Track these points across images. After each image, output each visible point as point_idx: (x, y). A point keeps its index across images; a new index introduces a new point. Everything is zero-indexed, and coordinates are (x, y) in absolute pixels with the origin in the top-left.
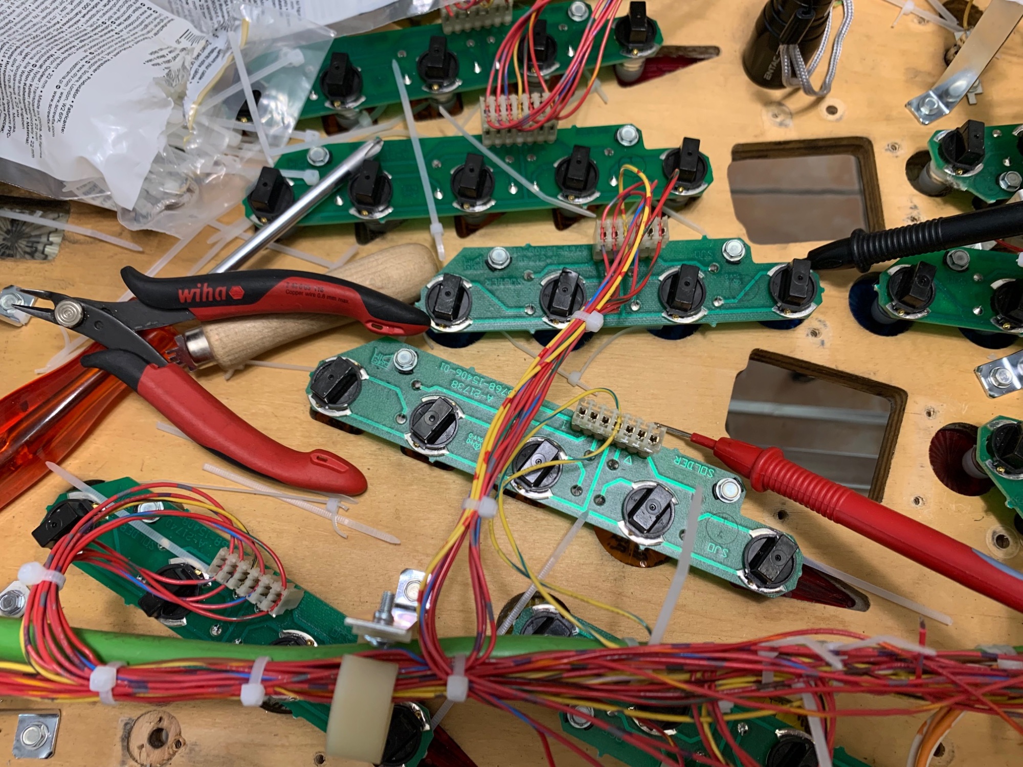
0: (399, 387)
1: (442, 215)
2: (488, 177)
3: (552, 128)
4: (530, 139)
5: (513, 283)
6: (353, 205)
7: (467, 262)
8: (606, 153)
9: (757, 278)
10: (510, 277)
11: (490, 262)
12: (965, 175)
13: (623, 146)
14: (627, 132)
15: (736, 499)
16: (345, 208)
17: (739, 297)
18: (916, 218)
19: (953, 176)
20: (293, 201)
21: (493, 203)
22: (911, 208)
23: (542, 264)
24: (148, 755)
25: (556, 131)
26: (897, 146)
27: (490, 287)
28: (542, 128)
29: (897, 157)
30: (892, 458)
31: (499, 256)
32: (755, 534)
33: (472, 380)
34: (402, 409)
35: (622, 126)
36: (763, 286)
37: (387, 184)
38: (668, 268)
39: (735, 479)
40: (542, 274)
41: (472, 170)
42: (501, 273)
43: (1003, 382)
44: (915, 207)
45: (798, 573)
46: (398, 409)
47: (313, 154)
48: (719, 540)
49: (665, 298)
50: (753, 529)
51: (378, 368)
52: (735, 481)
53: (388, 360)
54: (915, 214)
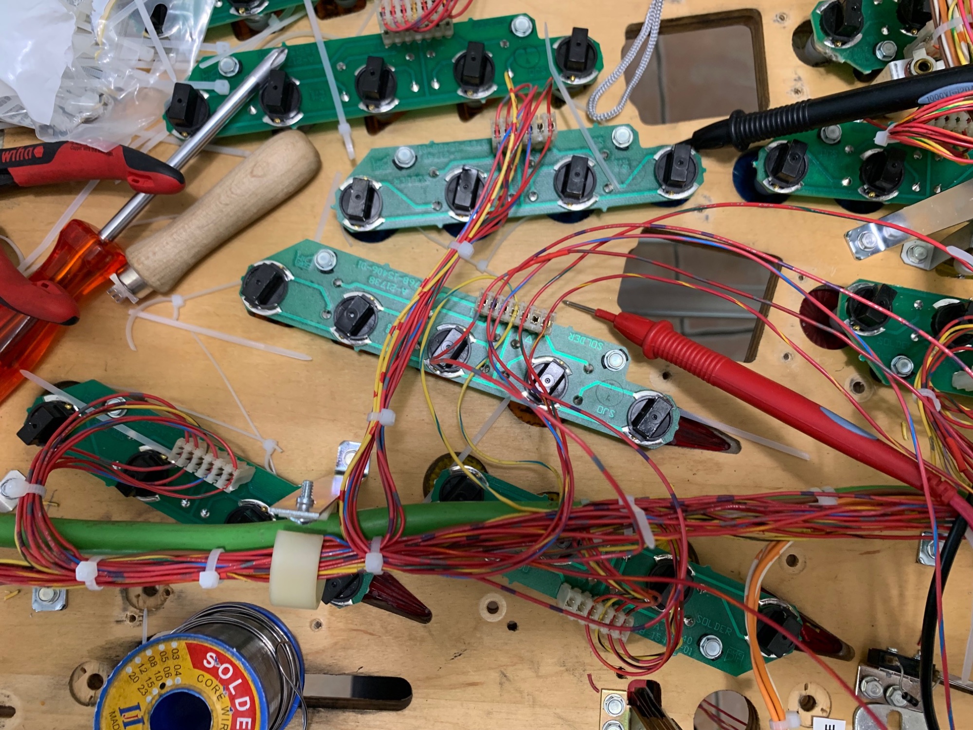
0: (322, 285)
1: (350, 117)
2: (390, 77)
3: (448, 24)
4: (428, 36)
5: (420, 181)
6: (266, 114)
7: (376, 162)
8: (502, 44)
9: (644, 162)
10: (417, 175)
11: (397, 162)
12: (844, 47)
13: (518, 37)
14: (520, 23)
15: (623, 366)
16: (258, 117)
17: (627, 182)
18: (800, 89)
19: (832, 48)
20: (209, 115)
21: (396, 102)
22: (795, 80)
23: (446, 160)
24: (145, 602)
25: (452, 26)
26: (785, 16)
27: (399, 186)
28: (438, 25)
29: (785, 28)
31: (404, 155)
32: (637, 396)
33: (387, 275)
34: (326, 305)
35: (516, 16)
36: (651, 169)
37: (295, 91)
38: (562, 158)
39: (621, 350)
40: (447, 169)
41: (373, 74)
42: (408, 171)
43: (868, 246)
44: (800, 79)
45: (675, 427)
46: (323, 305)
47: (224, 65)
48: (607, 403)
49: (560, 187)
50: (636, 392)
51: (301, 269)
52: (621, 353)
53: (310, 261)
54: (798, 86)
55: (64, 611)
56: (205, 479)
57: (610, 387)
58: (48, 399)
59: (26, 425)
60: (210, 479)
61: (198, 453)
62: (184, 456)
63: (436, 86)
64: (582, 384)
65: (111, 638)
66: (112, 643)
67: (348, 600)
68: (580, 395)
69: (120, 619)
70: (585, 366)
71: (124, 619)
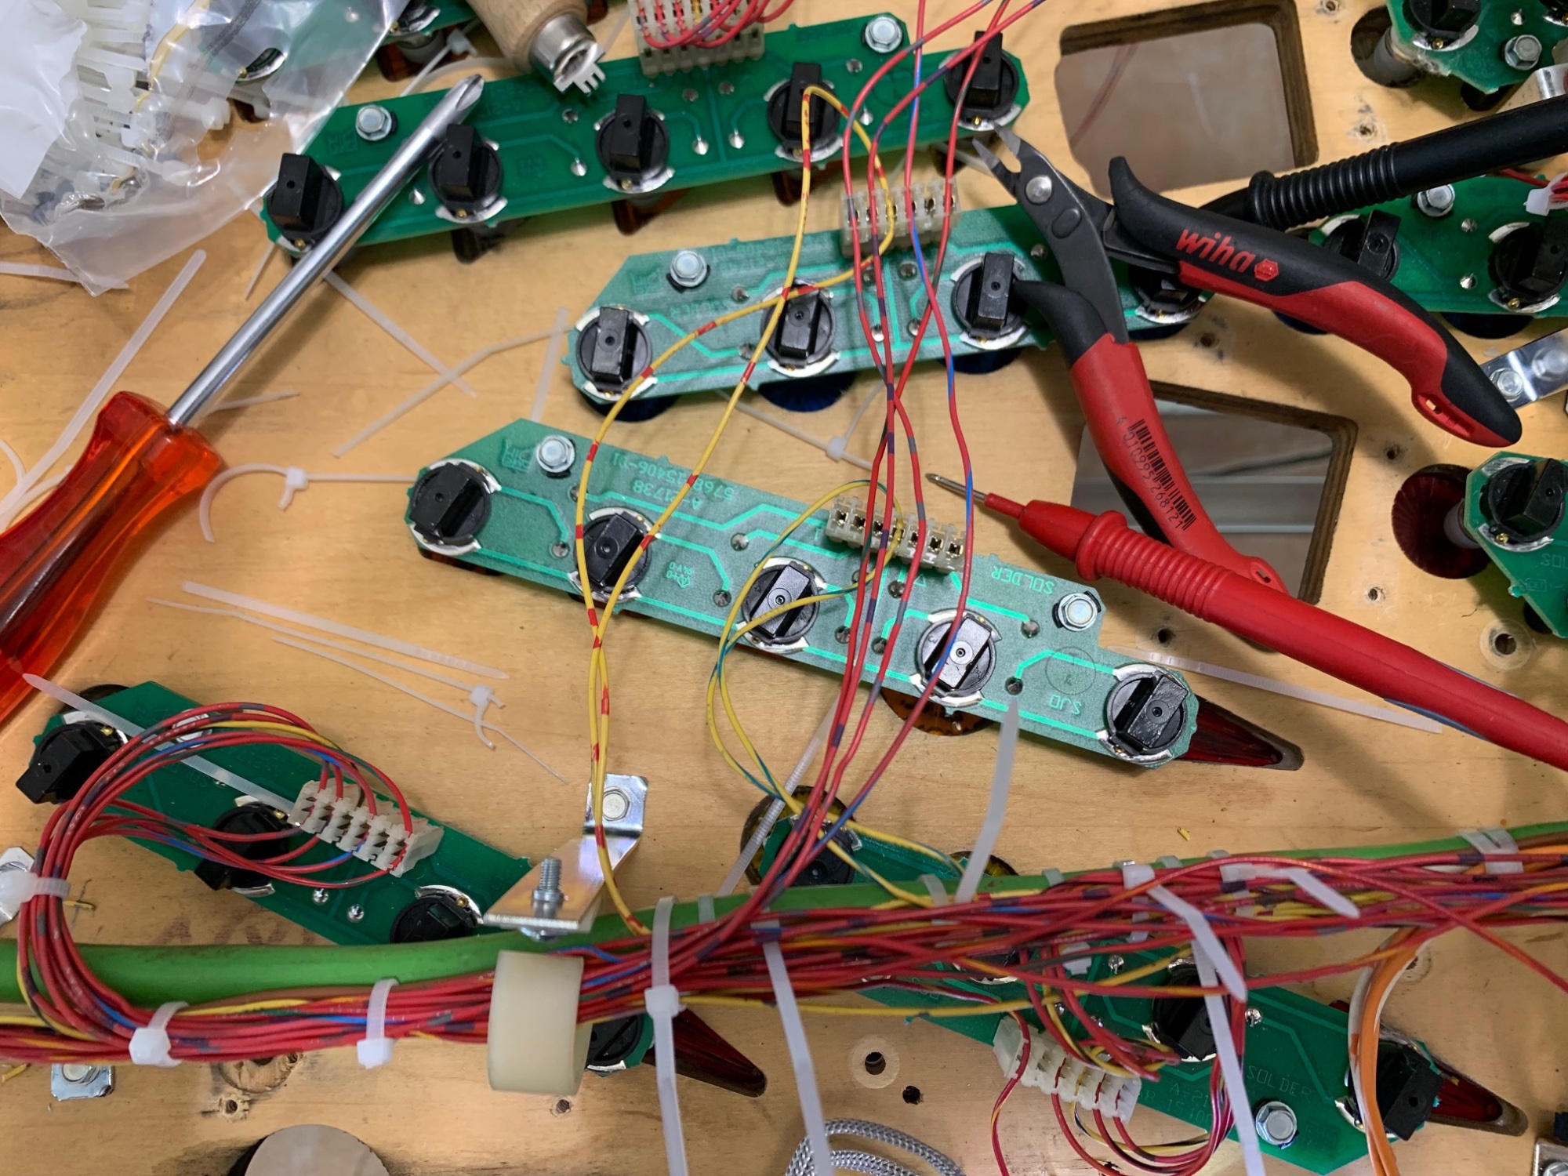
0: (551, 499)
1: (588, 203)
2: (657, 130)
3: (755, 34)
4: (721, 57)
5: (716, 309)
6: (441, 203)
7: (637, 279)
8: (850, 68)
10: (710, 300)
11: (675, 278)
12: (1449, 49)
13: (877, 53)
14: (881, 28)
15: (1088, 625)
16: (428, 208)
18: (1369, 127)
19: (1427, 51)
20: (343, 209)
21: (669, 174)
22: (1361, 111)
23: (759, 271)
24: (252, 1076)
25: (762, 38)
26: (1337, 3)
27: (679, 320)
28: (737, 37)
29: (1336, 22)
30: (1333, 532)
31: (688, 264)
32: (1121, 673)
33: (665, 477)
34: (559, 533)
35: (873, 17)
37: (492, 160)
38: (964, 261)
39: (1087, 593)
40: (762, 287)
41: (628, 124)
42: (695, 293)
43: (1508, 393)
44: (1368, 109)
45: (1192, 727)
46: (554, 534)
47: (365, 120)
48: (1066, 689)
49: (963, 310)
50: (1117, 668)
51: (513, 471)
52: (1087, 598)
53: (528, 457)
54: (1366, 121)
55: (108, 1097)
56: (355, 854)
57: (1069, 659)
58: (70, 718)
59: (33, 765)
60: (363, 854)
61: (341, 808)
62: (317, 812)
63: (738, 143)
64: (1019, 655)
65: (194, 1142)
66: (196, 1153)
67: (618, 1062)
68: (1018, 676)
69: (209, 1109)
70: (1023, 624)
71: (216, 1107)
